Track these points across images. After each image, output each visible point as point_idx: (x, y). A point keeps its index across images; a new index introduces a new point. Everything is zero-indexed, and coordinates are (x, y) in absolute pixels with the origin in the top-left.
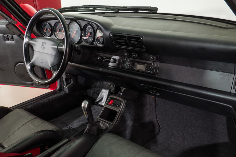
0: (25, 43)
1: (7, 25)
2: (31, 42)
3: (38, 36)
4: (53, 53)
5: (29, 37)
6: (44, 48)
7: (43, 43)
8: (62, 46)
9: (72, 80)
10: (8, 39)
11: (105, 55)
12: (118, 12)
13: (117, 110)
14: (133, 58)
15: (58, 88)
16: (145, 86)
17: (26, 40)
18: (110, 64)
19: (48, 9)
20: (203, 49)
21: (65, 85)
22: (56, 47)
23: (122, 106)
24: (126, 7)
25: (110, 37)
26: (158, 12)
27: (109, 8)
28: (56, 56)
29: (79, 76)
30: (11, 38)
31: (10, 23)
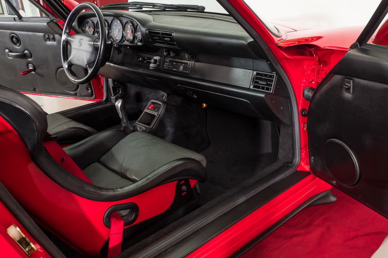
0: (64, 41)
1: (48, 23)
2: (69, 38)
3: (77, 33)
4: (90, 49)
5: (67, 33)
6: (81, 44)
7: (81, 39)
8: (97, 42)
9: (120, 89)
10: (49, 39)
11: (146, 56)
12: (165, 11)
13: (156, 114)
14: (171, 57)
15: (104, 99)
16: (181, 87)
17: (64, 37)
18: (152, 65)
19: (87, 4)
20: (220, 44)
21: (113, 95)
22: (93, 43)
23: (162, 110)
24: (173, 5)
25: (146, 34)
26: (205, 11)
27: (156, 6)
28: (92, 53)
29: (128, 84)
30: (53, 38)
31: (52, 21)
